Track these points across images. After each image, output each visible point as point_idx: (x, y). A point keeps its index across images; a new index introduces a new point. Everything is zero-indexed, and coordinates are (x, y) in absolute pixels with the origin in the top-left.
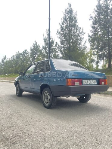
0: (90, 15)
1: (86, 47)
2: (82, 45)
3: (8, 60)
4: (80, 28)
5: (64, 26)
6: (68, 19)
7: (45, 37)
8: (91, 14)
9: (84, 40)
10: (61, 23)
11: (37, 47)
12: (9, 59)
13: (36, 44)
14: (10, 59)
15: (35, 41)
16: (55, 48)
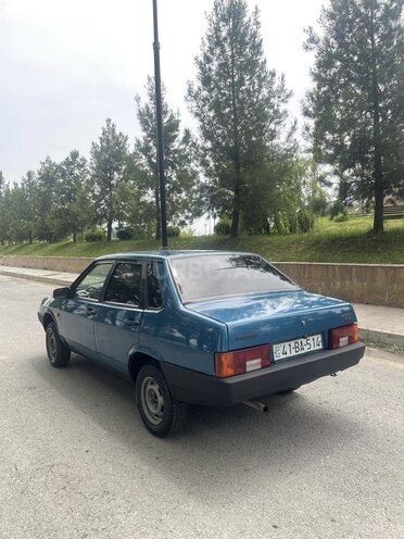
0: (307, 28)
1: (295, 149)
2: (281, 141)
3: (11, 187)
4: (273, 75)
5: (214, 66)
6: (225, 39)
7: (143, 106)
8: (310, 28)
9: (288, 122)
10: (201, 58)
11: (118, 144)
12: (16, 184)
13: (114, 130)
14: (20, 186)
15: (109, 120)
16: (183, 147)
